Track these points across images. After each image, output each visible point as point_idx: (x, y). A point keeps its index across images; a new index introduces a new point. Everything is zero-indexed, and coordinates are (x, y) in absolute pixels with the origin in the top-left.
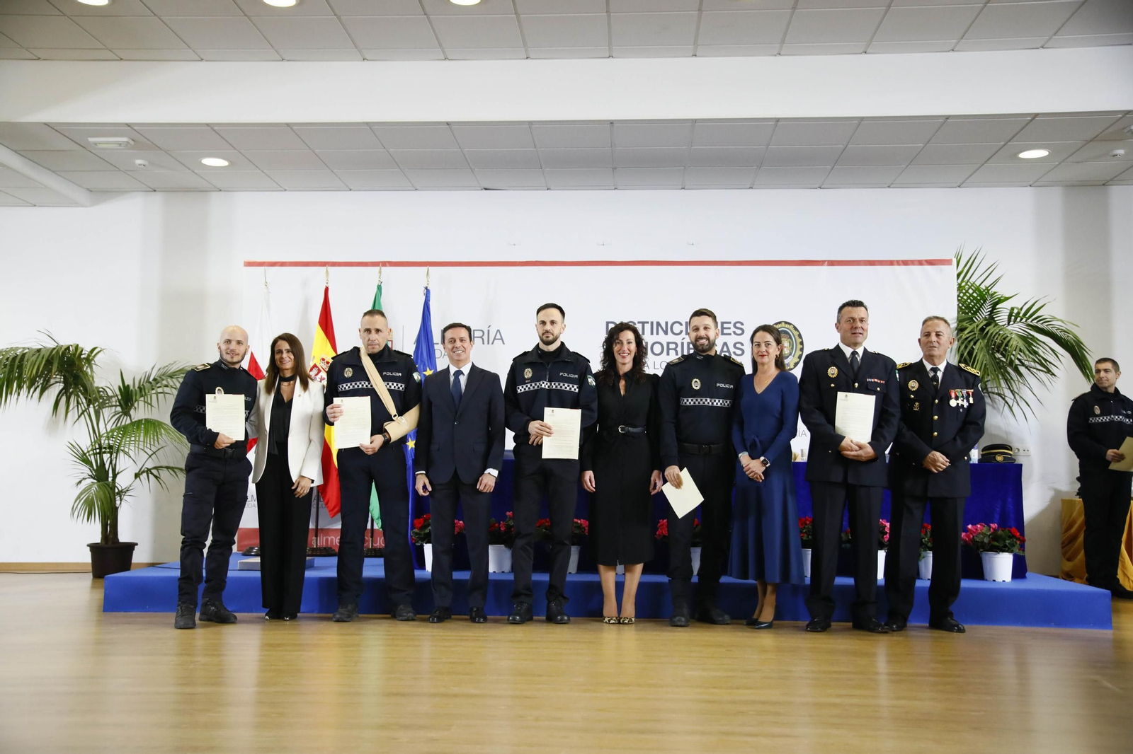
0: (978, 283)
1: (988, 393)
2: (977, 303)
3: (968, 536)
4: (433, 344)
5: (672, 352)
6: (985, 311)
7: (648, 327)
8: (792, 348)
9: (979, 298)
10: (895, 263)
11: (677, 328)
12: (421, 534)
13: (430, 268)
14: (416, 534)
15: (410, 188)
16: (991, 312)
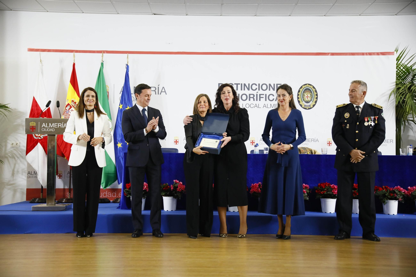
0: (406, 64)
1: (407, 120)
2: (405, 74)
3: (409, 193)
4: (131, 94)
5: (252, 99)
6: (409, 79)
7: (239, 86)
8: (312, 98)
9: (406, 71)
10: (365, 54)
11: (254, 87)
12: (129, 192)
13: (129, 55)
14: (127, 191)
15: (115, 13)
16: (412, 79)
